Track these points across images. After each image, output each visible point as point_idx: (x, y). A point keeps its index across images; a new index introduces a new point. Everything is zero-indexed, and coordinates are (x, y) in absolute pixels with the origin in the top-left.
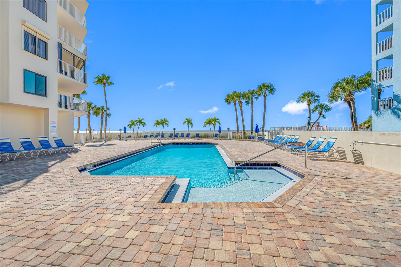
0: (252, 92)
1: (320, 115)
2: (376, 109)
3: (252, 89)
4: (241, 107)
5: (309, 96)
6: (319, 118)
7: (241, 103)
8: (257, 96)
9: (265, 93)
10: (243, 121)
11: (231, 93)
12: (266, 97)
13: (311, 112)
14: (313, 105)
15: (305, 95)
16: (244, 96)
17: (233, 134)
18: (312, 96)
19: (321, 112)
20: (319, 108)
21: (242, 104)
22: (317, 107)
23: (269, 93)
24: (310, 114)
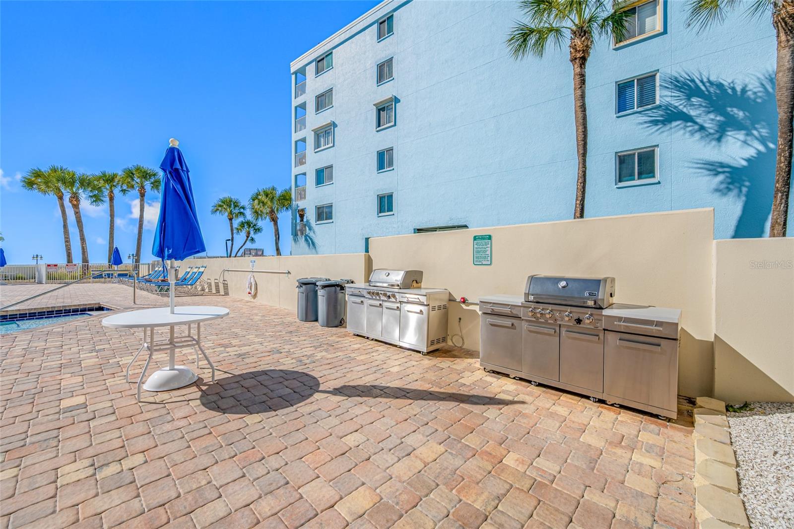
0: (110, 180)
1: (248, 237)
2: (294, 235)
3: (109, 172)
4: (76, 206)
5: (231, 205)
6: (245, 242)
7: (75, 198)
8: (125, 187)
9: (142, 187)
10: (83, 239)
11: (45, 169)
12: (144, 195)
13: (235, 231)
14: (236, 222)
15: (224, 203)
16: (85, 183)
17: (48, 270)
18: (235, 206)
19: (249, 233)
20: (246, 227)
21: (78, 200)
22: (242, 225)
23: (152, 187)
24: (232, 234)
